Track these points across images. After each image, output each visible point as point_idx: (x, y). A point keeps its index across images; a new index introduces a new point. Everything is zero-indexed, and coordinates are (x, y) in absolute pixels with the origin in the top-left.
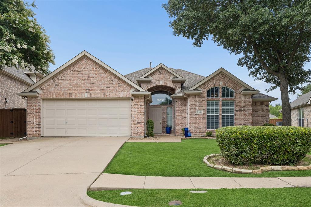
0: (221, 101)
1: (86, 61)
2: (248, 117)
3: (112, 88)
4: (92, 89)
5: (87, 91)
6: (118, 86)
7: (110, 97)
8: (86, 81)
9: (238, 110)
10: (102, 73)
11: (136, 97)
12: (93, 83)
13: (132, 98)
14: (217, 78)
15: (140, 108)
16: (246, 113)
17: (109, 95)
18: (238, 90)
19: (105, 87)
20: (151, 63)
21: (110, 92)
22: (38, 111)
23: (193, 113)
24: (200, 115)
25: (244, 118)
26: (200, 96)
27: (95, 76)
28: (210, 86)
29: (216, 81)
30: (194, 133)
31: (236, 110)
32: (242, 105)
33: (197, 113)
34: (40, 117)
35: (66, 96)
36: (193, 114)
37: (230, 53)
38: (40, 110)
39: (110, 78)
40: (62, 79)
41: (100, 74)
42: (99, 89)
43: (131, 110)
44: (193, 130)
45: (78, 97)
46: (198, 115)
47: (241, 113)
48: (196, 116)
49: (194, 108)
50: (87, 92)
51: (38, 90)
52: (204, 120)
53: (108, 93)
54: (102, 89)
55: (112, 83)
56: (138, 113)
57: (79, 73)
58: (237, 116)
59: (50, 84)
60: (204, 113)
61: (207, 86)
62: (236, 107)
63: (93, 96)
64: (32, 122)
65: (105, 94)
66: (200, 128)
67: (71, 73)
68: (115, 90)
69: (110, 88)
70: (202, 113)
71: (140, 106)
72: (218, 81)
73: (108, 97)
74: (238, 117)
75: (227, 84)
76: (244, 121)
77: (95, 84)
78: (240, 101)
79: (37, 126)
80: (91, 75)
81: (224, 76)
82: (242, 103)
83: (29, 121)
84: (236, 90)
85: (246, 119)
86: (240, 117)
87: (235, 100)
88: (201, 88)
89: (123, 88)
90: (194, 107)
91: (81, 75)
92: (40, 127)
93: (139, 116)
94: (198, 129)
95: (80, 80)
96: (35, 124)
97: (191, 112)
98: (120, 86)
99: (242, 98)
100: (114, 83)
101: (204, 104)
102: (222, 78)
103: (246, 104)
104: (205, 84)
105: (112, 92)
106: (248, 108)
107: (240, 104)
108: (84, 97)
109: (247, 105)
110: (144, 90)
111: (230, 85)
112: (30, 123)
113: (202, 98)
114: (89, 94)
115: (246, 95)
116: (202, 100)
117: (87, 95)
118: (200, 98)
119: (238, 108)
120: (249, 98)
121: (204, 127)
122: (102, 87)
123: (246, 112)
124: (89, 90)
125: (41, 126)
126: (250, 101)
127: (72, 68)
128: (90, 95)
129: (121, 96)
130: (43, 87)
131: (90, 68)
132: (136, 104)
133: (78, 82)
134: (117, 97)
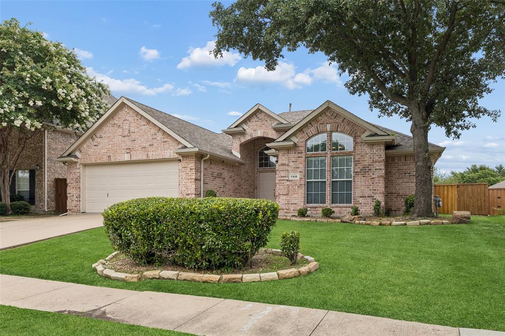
0: (329, 156)
1: (126, 110)
2: (377, 183)
3: (155, 145)
4: (133, 149)
5: (128, 151)
6: (163, 142)
7: (154, 158)
8: (127, 138)
9: (359, 171)
10: (144, 125)
11: (185, 156)
12: (134, 141)
13: (180, 158)
14: (323, 119)
15: (189, 173)
16: (373, 176)
17: (153, 156)
18: (360, 136)
19: (147, 145)
20: (291, 105)
21: (153, 151)
22: (78, 180)
23: (283, 178)
24: (294, 180)
25: (370, 185)
26: (294, 151)
27: (136, 130)
28: (312, 133)
29: (322, 124)
30: (286, 211)
31: (356, 170)
32: (366, 163)
33: (291, 179)
34: (79, 188)
35: (105, 160)
36: (284, 180)
37: (340, 75)
38: (80, 178)
39: (153, 131)
40: (101, 137)
41: (142, 127)
42: (141, 147)
43: (179, 176)
44: (283, 206)
45: (118, 160)
46: (292, 181)
47: (364, 177)
48: (288, 183)
49: (286, 170)
50: (127, 153)
51: (77, 154)
52: (301, 189)
53: (152, 153)
54: (144, 148)
55: (156, 138)
56: (187, 181)
57: (118, 128)
58: (358, 181)
59: (90, 145)
60: (302, 178)
61: (307, 133)
62: (356, 166)
63: (134, 158)
64: (71, 195)
65: (147, 154)
66: (295, 202)
67: (111, 128)
68: (160, 148)
69: (153, 145)
70: (298, 178)
71: (190, 169)
72: (324, 124)
73: (151, 158)
74: (359, 183)
75: (340, 128)
76: (370, 190)
77: (136, 142)
78: (362, 156)
79: (77, 199)
80: (132, 129)
81: (335, 115)
82: (365, 159)
83: (69, 194)
84: (355, 136)
85: (373, 188)
86: (363, 184)
87: (353, 154)
88: (296, 137)
89: (169, 144)
90: (285, 168)
91: (120, 130)
92: (80, 201)
93: (188, 184)
94: (291, 204)
95: (120, 137)
96: (75, 197)
97: (281, 177)
98: (165, 142)
99: (367, 149)
100: (158, 138)
101: (301, 163)
102: (332, 119)
103: (373, 160)
104: (303, 131)
105: (156, 151)
106: (377, 168)
107: (363, 161)
108: (123, 160)
109: (376, 162)
110: (192, 146)
111: (344, 129)
112: (70, 195)
113: (298, 153)
114: (129, 155)
115: (373, 145)
116: (298, 157)
117: (127, 158)
118: (295, 153)
119: (359, 168)
120: (380, 149)
121: (301, 202)
122: (145, 145)
123: (373, 174)
124: (129, 150)
125: (81, 199)
126: (381, 155)
127: (112, 122)
128: (131, 156)
129: (167, 156)
130: (82, 149)
131: (131, 119)
132: (185, 167)
133: (118, 139)
134: (161, 157)
